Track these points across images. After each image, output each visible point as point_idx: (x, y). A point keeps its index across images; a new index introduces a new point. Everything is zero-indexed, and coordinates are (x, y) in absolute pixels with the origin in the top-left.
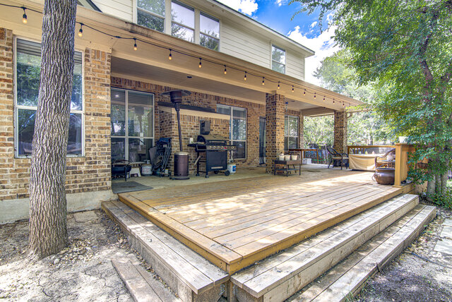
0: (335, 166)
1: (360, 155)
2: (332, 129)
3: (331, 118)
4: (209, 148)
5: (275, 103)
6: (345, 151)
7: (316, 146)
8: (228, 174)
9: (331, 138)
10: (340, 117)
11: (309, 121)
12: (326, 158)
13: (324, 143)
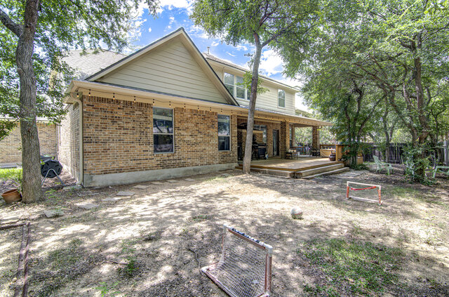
0: (313, 155)
1: (326, 149)
2: (310, 134)
3: (311, 129)
4: (259, 147)
5: (285, 126)
6: (318, 147)
7: (301, 144)
8: (265, 159)
9: (310, 139)
10: (315, 129)
11: (297, 130)
12: (308, 152)
13: (307, 142)
